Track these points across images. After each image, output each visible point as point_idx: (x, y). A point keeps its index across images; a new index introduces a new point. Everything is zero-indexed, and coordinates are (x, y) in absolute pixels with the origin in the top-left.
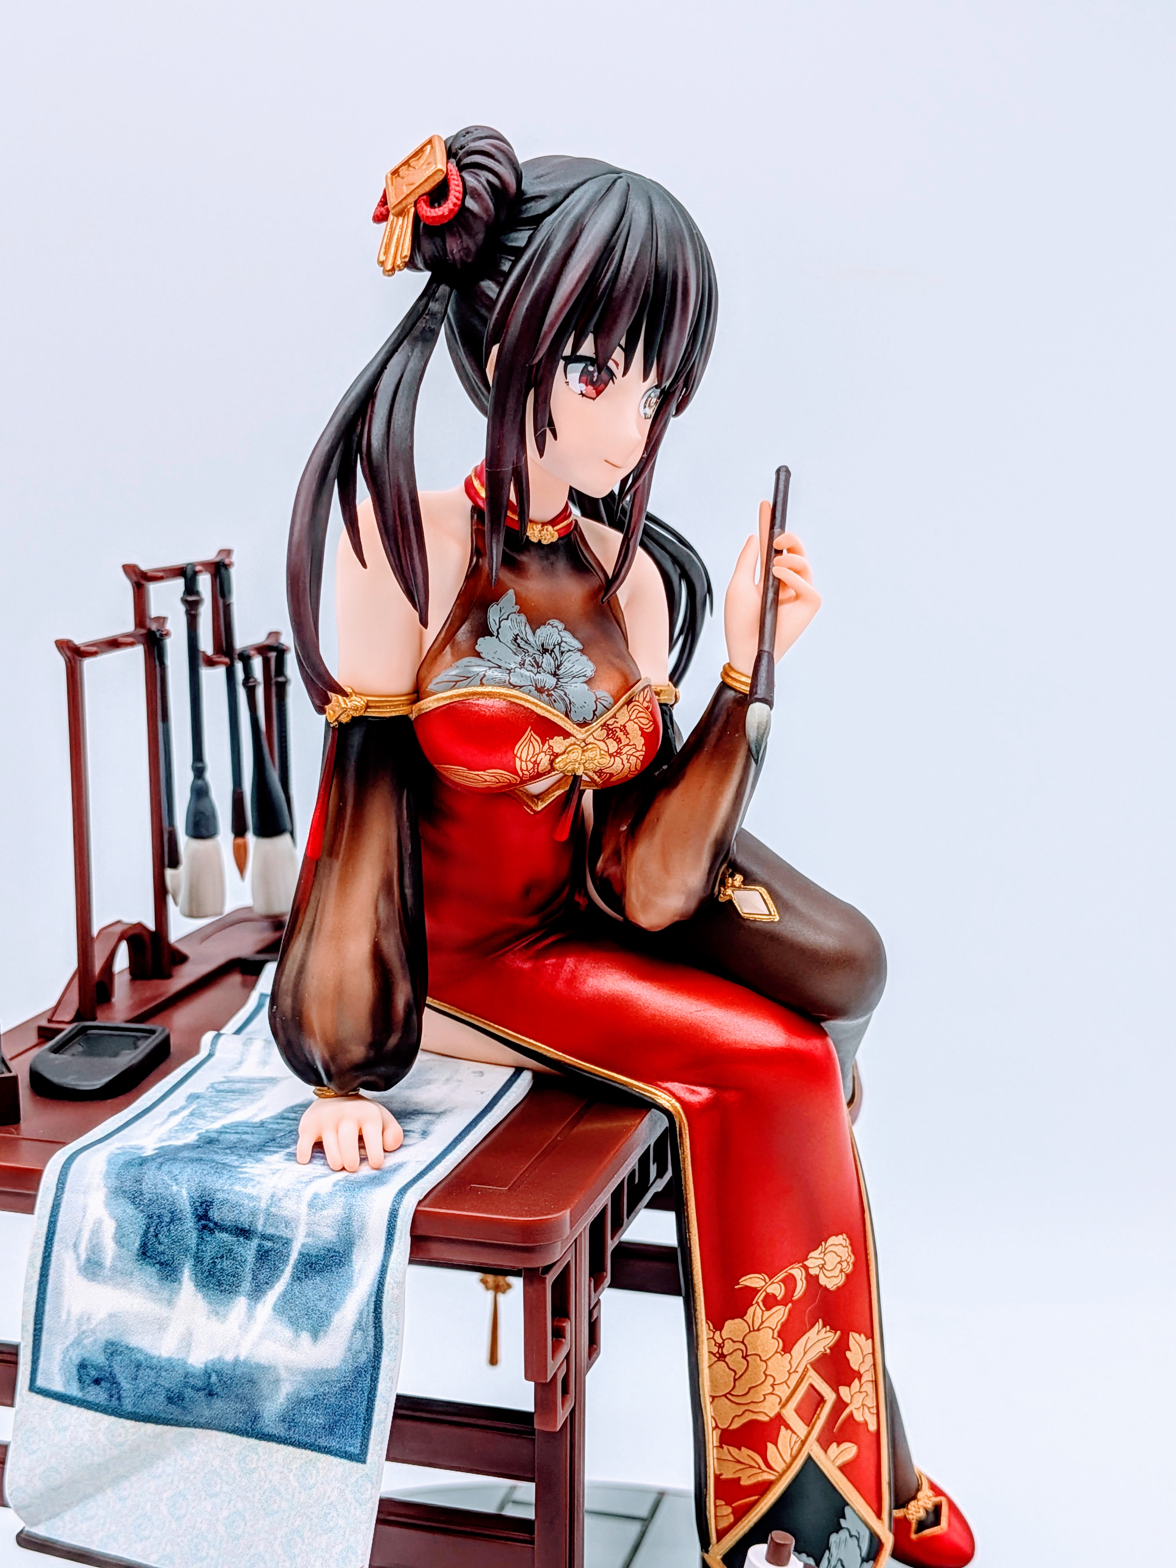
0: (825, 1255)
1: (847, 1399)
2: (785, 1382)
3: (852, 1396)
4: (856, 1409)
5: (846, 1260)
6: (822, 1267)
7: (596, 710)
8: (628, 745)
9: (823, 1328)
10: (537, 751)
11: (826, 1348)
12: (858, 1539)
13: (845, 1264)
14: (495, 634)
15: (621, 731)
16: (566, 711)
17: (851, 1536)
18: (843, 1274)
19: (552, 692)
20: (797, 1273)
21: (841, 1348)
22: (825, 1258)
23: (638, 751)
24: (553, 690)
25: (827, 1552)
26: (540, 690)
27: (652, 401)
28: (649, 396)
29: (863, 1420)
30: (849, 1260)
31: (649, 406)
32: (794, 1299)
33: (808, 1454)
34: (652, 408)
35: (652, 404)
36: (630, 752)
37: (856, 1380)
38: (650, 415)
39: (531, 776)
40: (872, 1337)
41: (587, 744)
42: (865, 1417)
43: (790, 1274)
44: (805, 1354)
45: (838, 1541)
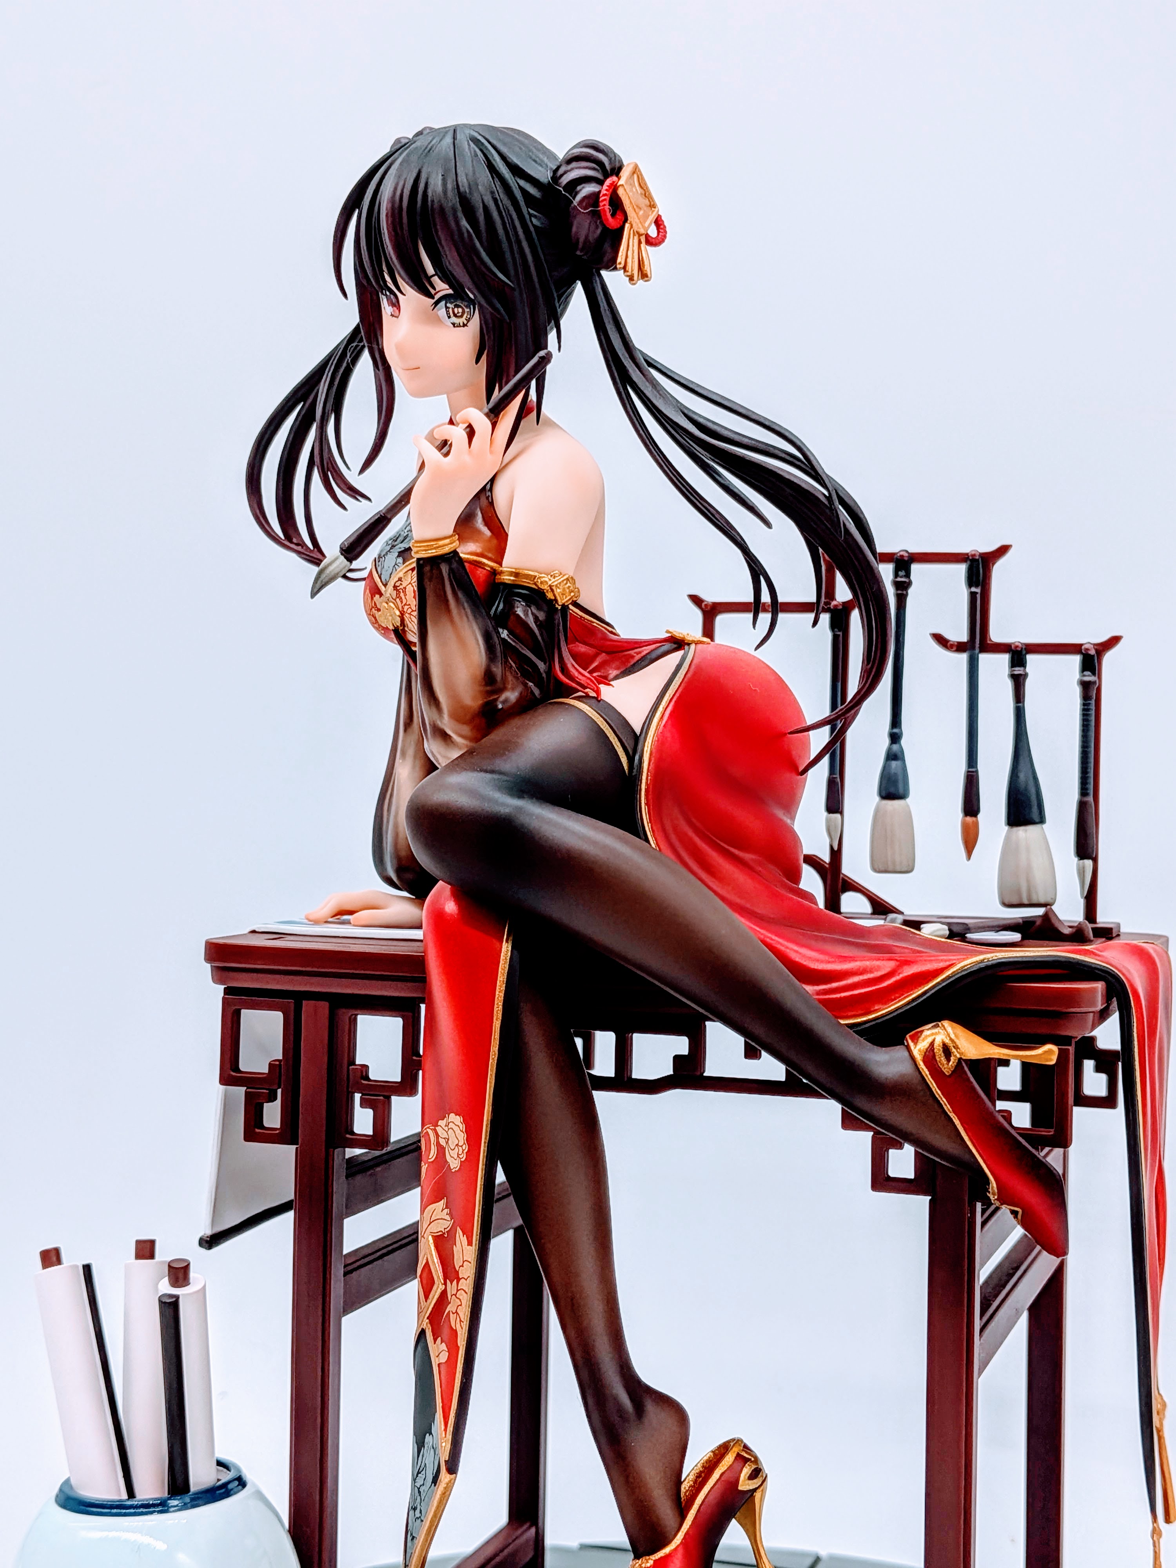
0: (448, 1130)
1: (449, 1298)
3: (452, 1297)
4: (452, 1312)
5: (462, 1146)
7: (391, 573)
9: (445, 1209)
10: (371, 607)
11: (444, 1232)
13: (461, 1150)
15: (403, 592)
16: (380, 573)
17: (433, 1447)
18: (460, 1159)
20: (432, 1136)
21: (452, 1237)
23: (413, 611)
24: (382, 558)
25: (423, 1448)
26: (378, 557)
27: (456, 310)
28: (447, 308)
29: (455, 1328)
30: (464, 1147)
31: (455, 315)
32: (429, 1160)
33: (423, 1329)
34: (461, 316)
35: (458, 313)
36: (409, 611)
37: (455, 1281)
38: (463, 323)
39: (382, 630)
40: (472, 1245)
41: (389, 602)
42: (457, 1326)
43: (428, 1133)
44: (430, 1223)
45: (428, 1444)
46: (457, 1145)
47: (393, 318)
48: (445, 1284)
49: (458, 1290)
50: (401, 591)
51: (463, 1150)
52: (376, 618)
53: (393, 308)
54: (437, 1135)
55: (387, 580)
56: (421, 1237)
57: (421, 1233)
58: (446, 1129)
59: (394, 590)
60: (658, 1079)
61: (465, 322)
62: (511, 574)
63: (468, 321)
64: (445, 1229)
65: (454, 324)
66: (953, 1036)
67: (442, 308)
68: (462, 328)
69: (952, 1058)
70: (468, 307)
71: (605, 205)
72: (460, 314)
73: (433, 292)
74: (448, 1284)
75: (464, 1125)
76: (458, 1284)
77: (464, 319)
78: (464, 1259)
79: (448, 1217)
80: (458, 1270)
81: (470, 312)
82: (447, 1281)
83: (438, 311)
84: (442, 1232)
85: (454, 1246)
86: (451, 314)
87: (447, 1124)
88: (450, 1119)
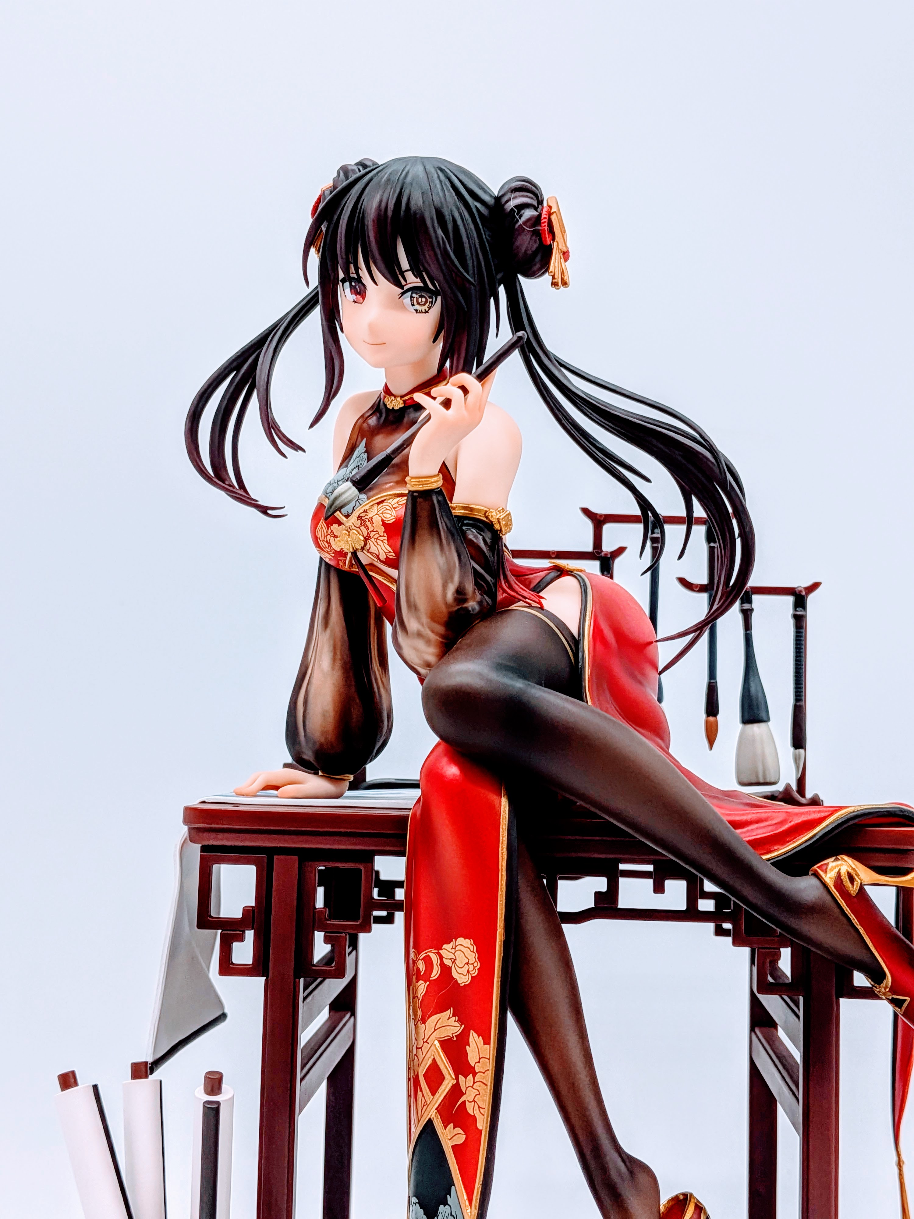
0: (455, 952)
1: (464, 1089)
2: (421, 1048)
3: (467, 1088)
4: (468, 1101)
5: (473, 964)
6: (454, 961)
7: (355, 507)
8: (373, 531)
9: (452, 1017)
10: (326, 535)
11: (454, 1035)
13: (471, 967)
14: (348, 466)
15: (369, 521)
17: (452, 1215)
18: (470, 975)
20: (435, 959)
21: (463, 1039)
23: (380, 536)
27: (420, 300)
28: (412, 297)
29: (473, 1114)
30: (475, 964)
31: (418, 303)
32: (431, 979)
33: (430, 1119)
34: (424, 305)
35: (422, 302)
36: (376, 536)
37: (471, 1075)
38: (425, 310)
39: (333, 553)
40: (489, 1044)
41: (351, 530)
42: (475, 1112)
43: (429, 956)
44: (435, 1030)
45: (444, 1213)
46: (467, 963)
47: (356, 304)
48: (457, 1078)
49: (474, 1083)
50: (367, 520)
51: (474, 968)
52: (330, 543)
53: (356, 296)
54: (441, 957)
55: (350, 512)
56: (424, 1042)
57: (423, 1039)
58: (453, 951)
59: (358, 520)
60: (579, 912)
61: (427, 309)
62: (465, 508)
63: (430, 308)
64: (452, 1034)
65: (416, 311)
66: (854, 866)
67: (408, 297)
68: (424, 314)
69: (855, 883)
70: (431, 297)
71: (545, 226)
72: (423, 303)
73: (403, 283)
74: (461, 1078)
75: (475, 947)
76: (474, 1078)
77: (426, 307)
78: (480, 1057)
79: (457, 1024)
80: (473, 1066)
81: (432, 302)
82: (460, 1076)
83: (404, 299)
84: (451, 1036)
85: (467, 1047)
86: (415, 303)
87: (454, 947)
88: (458, 942)
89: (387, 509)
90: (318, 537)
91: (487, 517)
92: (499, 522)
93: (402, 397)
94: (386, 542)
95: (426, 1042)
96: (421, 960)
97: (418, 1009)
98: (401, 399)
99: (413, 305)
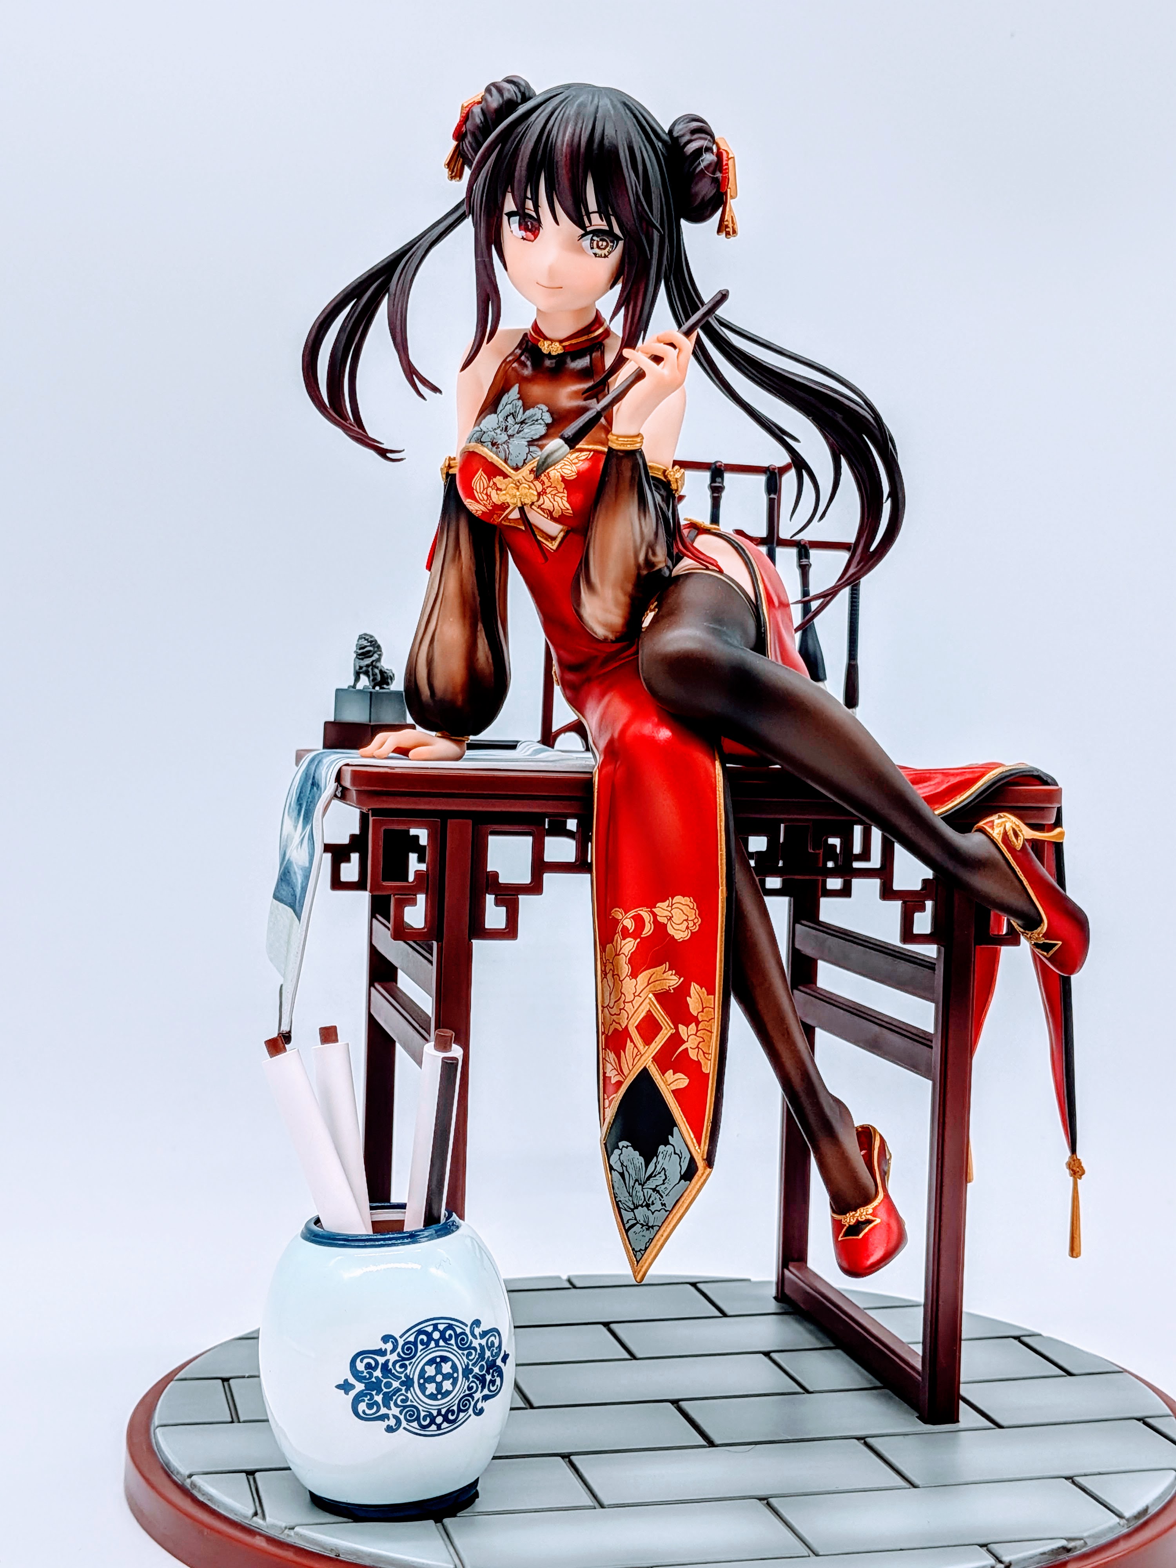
0: (672, 909)
1: (685, 1037)
2: (631, 1002)
3: (689, 1037)
4: (691, 1048)
5: (693, 920)
7: (526, 459)
8: (550, 486)
9: (669, 970)
10: (486, 486)
11: (671, 988)
12: (680, 1158)
13: (691, 924)
14: (498, 413)
15: (545, 476)
16: (505, 459)
17: (675, 1153)
18: (689, 931)
19: (500, 446)
20: (647, 916)
21: (683, 991)
22: (672, 912)
23: (559, 492)
24: (501, 445)
25: (655, 1157)
26: (493, 444)
27: (600, 243)
28: (592, 239)
29: (697, 1060)
30: (696, 921)
31: (598, 247)
32: (642, 936)
33: (645, 1068)
34: (604, 249)
35: (602, 245)
36: (553, 493)
37: (694, 1024)
38: (605, 254)
39: (492, 506)
40: (714, 994)
41: (521, 484)
42: (699, 1058)
43: (639, 914)
44: (648, 984)
45: (665, 1153)
46: (686, 920)
47: (525, 241)
48: (677, 1028)
49: (697, 1031)
51: (695, 924)
52: (490, 496)
53: (526, 232)
54: (655, 915)
55: (520, 465)
56: (635, 996)
57: (634, 994)
58: (669, 909)
59: (530, 474)
61: (607, 254)
63: (610, 253)
64: (669, 987)
65: (595, 254)
67: (587, 240)
68: (604, 258)
69: (1019, 840)
70: (612, 242)
71: (723, 172)
72: (603, 247)
73: (587, 224)
74: (682, 1028)
75: (695, 904)
76: (697, 1026)
77: (606, 252)
78: (704, 1006)
79: (674, 977)
80: (696, 1015)
81: (613, 246)
82: (680, 1025)
83: (583, 241)
84: (668, 989)
85: (688, 998)
86: (595, 246)
87: (670, 905)
88: (676, 900)
89: (566, 465)
90: (475, 488)
91: (666, 477)
92: (677, 482)
93: (561, 342)
94: (566, 499)
95: (638, 995)
96: (629, 918)
97: (626, 965)
98: (560, 345)
99: (592, 248)
